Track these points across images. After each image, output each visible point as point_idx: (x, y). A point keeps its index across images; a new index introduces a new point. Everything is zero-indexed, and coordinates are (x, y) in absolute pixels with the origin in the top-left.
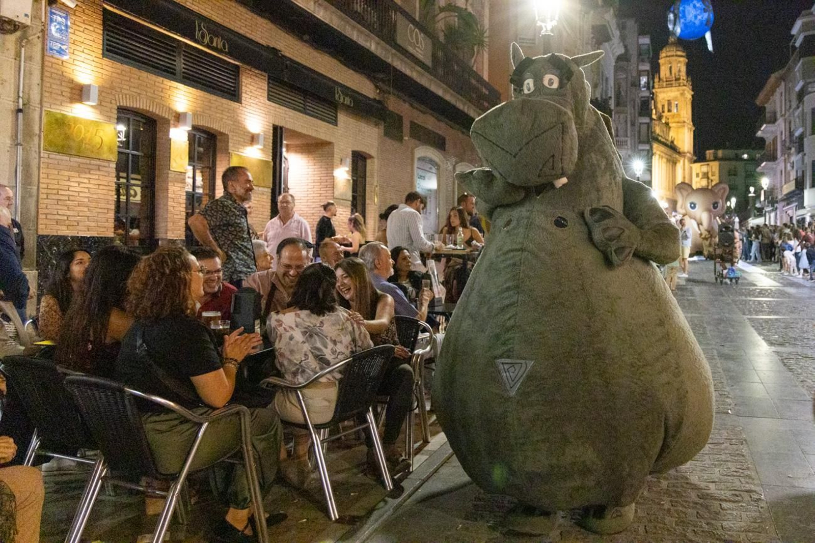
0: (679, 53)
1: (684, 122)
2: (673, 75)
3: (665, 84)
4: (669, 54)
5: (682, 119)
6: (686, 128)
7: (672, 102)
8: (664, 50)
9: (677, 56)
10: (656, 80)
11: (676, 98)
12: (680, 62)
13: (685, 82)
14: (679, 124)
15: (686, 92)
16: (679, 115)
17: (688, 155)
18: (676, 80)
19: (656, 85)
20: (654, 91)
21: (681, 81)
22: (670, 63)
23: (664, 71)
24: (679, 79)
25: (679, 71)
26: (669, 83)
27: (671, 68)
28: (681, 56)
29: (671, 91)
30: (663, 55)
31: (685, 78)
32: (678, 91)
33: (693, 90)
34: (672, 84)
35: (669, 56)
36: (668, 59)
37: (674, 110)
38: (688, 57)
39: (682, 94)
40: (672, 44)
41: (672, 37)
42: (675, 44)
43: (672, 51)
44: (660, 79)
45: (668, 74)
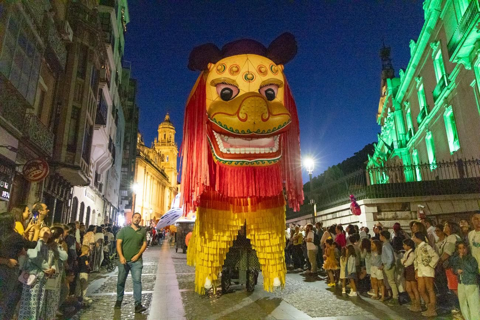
0: (171, 127)
1: (172, 168)
2: (166, 139)
3: (160, 144)
4: (164, 126)
5: (170, 166)
6: (173, 173)
7: (165, 155)
8: (162, 124)
9: (169, 128)
10: (155, 141)
11: (167, 153)
12: (171, 132)
13: (174, 143)
14: (169, 169)
15: (174, 150)
16: (169, 164)
17: (174, 189)
18: (168, 142)
19: (155, 144)
21: (171, 143)
22: (165, 132)
23: (161, 136)
24: (170, 142)
25: (170, 137)
26: (163, 144)
27: (165, 135)
28: (172, 129)
29: (165, 148)
30: (160, 126)
31: (174, 141)
32: (169, 148)
33: (178, 150)
34: (165, 144)
35: (165, 128)
36: (164, 129)
37: (166, 160)
38: (176, 130)
39: (172, 151)
40: (166, 121)
41: (167, 117)
42: (169, 121)
43: (167, 125)
44: (158, 142)
45: (163, 138)
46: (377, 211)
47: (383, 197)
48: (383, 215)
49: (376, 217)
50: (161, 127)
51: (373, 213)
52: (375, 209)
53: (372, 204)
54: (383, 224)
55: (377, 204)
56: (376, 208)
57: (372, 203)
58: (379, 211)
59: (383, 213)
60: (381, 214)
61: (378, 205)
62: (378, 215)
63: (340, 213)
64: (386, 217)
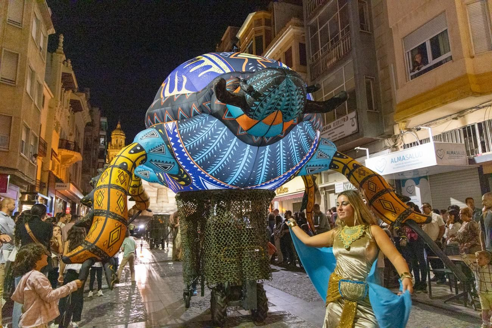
0: (122, 134)
2: (118, 144)
3: (113, 147)
4: (116, 133)
8: (114, 131)
9: (120, 135)
10: (109, 145)
12: (122, 138)
18: (119, 146)
19: (109, 148)
20: (108, 150)
21: (122, 147)
22: (117, 138)
23: (114, 141)
25: (121, 142)
26: (116, 147)
27: (117, 140)
28: (123, 135)
29: (116, 151)
36: (116, 136)
38: (126, 136)
40: (118, 129)
41: (119, 126)
42: (120, 129)
43: (118, 132)
44: (111, 145)
45: (115, 143)
50: (114, 134)
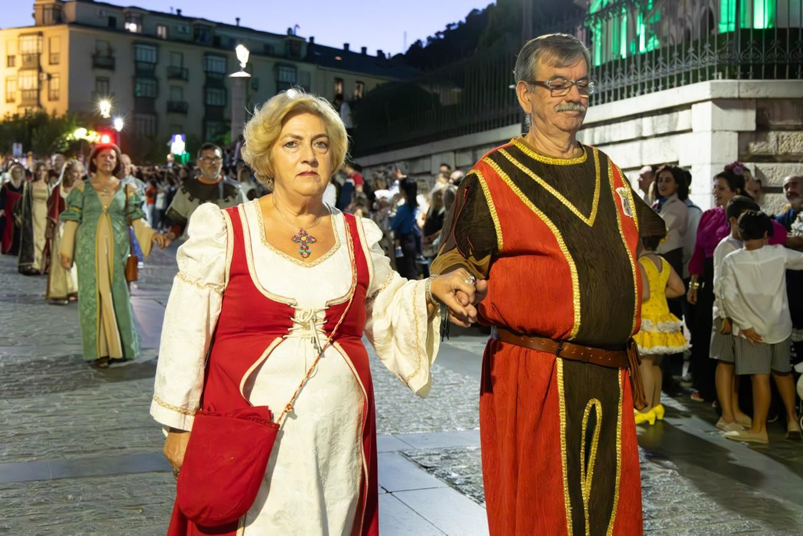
46: (752, 127)
47: (781, 76)
48: (772, 142)
49: (747, 148)
51: (740, 133)
52: (747, 120)
53: (739, 99)
54: (768, 174)
55: (758, 100)
56: (752, 115)
57: (743, 95)
58: (762, 128)
59: (772, 135)
60: (766, 140)
61: (762, 105)
62: (756, 140)
63: (599, 130)
64: (783, 149)
